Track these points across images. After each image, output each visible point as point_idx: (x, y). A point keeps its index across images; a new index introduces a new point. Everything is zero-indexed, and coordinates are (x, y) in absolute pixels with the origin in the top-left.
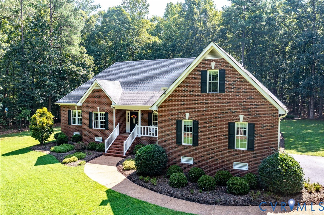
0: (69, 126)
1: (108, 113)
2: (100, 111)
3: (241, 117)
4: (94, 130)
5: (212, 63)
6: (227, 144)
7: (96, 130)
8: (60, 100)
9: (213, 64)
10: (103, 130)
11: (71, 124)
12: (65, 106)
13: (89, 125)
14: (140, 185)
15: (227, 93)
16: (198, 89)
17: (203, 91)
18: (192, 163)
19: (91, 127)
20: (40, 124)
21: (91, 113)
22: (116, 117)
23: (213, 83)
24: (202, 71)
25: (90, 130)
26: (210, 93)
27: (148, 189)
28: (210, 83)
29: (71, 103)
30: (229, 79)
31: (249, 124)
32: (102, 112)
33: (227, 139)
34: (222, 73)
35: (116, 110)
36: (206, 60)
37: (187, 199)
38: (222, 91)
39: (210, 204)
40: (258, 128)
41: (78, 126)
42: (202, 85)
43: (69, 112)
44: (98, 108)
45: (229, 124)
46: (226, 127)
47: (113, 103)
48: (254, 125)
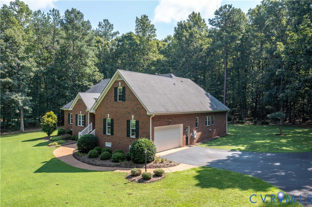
0: (69, 125)
1: (85, 115)
2: (81, 114)
3: (133, 117)
7: (79, 127)
8: (64, 107)
9: (120, 83)
10: (83, 127)
11: (70, 123)
12: (67, 111)
13: (76, 123)
15: (126, 101)
16: (113, 98)
17: (116, 100)
18: (111, 146)
19: (77, 125)
21: (77, 115)
22: (90, 118)
24: (115, 88)
25: (77, 127)
26: (119, 101)
28: (119, 95)
30: (127, 93)
31: (136, 121)
32: (83, 115)
33: (126, 130)
34: (124, 88)
35: (90, 113)
36: (117, 81)
38: (124, 100)
40: (140, 124)
42: (115, 96)
43: (69, 114)
44: (81, 112)
45: (127, 121)
46: (126, 123)
47: (87, 109)
48: (138, 121)
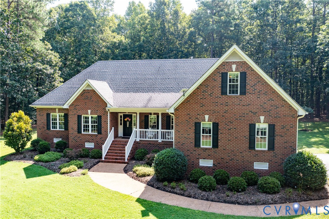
1: (101, 116)
2: (91, 114)
3: (262, 118)
4: (84, 135)
5: (233, 65)
6: (248, 145)
7: (86, 135)
8: (37, 102)
9: (234, 67)
10: (95, 135)
11: (50, 129)
12: (42, 109)
13: (78, 129)
14: (167, 191)
15: (247, 94)
16: (218, 91)
17: (224, 93)
18: (212, 166)
19: (79, 131)
20: (18, 130)
21: (79, 117)
22: (111, 121)
23: (233, 85)
24: (222, 73)
25: (79, 135)
26: (230, 95)
27: (179, 194)
28: (230, 85)
29: (51, 105)
30: (250, 81)
31: (269, 125)
32: (93, 116)
33: (248, 140)
34: (244, 75)
35: (111, 112)
36: (227, 62)
37: (225, 202)
38: (243, 93)
39: (250, 204)
40: (278, 129)
41: (59, 131)
42: (222, 87)
43: (48, 115)
44: (89, 111)
45: (250, 125)
46: (247, 129)
47: (108, 105)
48: (274, 125)
